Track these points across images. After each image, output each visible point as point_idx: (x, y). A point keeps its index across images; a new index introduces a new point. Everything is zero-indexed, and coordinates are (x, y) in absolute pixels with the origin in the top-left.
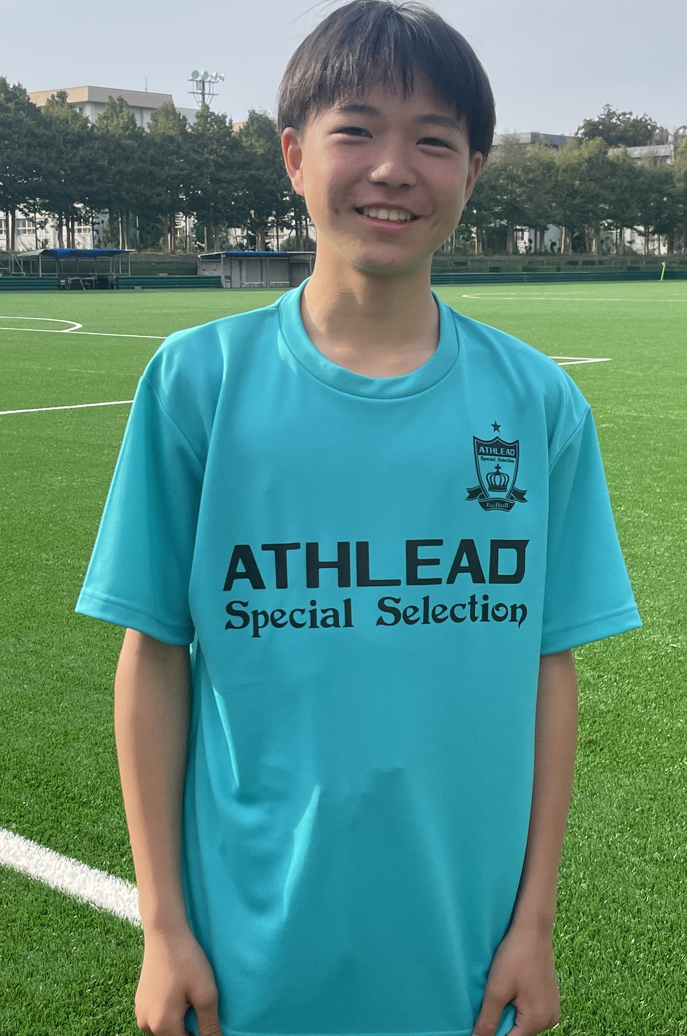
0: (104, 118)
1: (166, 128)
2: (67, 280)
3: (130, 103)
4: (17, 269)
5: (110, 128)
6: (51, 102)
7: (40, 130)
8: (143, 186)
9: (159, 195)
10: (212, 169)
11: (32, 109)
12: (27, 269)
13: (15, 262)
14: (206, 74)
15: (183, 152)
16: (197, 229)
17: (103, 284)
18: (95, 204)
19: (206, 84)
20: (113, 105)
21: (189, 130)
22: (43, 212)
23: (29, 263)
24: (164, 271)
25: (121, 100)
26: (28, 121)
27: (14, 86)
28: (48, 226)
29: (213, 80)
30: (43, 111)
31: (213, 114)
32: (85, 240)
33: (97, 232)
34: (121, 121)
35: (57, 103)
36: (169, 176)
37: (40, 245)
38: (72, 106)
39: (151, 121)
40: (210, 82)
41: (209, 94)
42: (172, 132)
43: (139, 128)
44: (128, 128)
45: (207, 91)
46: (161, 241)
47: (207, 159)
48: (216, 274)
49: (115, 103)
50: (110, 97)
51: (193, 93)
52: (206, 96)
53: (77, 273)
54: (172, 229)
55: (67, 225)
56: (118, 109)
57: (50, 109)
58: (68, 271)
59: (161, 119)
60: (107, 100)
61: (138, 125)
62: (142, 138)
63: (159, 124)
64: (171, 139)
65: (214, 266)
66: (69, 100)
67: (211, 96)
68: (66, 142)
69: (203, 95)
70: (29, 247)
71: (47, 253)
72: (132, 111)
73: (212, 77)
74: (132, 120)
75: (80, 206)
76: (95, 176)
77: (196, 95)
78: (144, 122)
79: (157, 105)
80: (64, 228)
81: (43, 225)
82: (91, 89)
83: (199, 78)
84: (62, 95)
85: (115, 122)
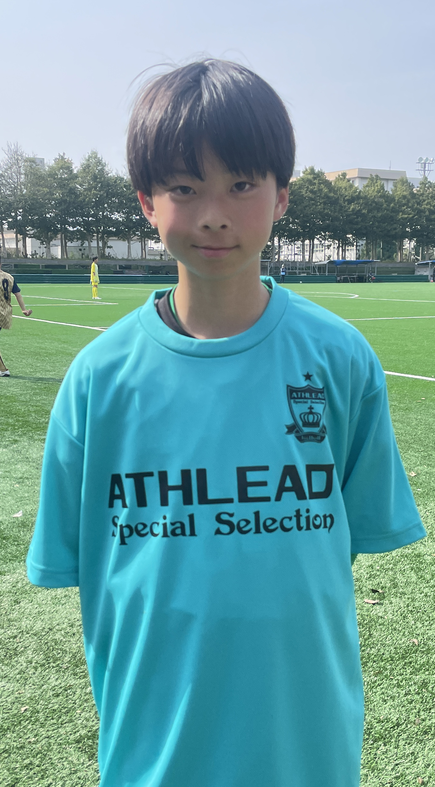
0: (367, 186)
1: (401, 191)
2: (341, 277)
3: (381, 177)
4: (315, 271)
5: (370, 192)
6: (338, 179)
7: (332, 195)
8: (386, 224)
9: (395, 229)
10: (427, 213)
11: (327, 183)
12: (319, 272)
13: (314, 267)
14: (427, 159)
15: (410, 205)
16: (416, 248)
17: (361, 279)
18: (358, 235)
19: (427, 165)
20: (372, 179)
21: (415, 192)
22: (329, 240)
23: (321, 268)
24: (395, 272)
25: (377, 176)
26: (326, 190)
27: (318, 171)
28: (332, 248)
29: (431, 162)
30: (333, 184)
31: (429, 182)
32: (351, 255)
33: (359, 250)
34: (376, 188)
35: (341, 179)
36: (402, 218)
37: (327, 258)
38: (349, 181)
39: (393, 188)
40: (429, 163)
41: (428, 170)
42: (405, 193)
43: (386, 191)
44: (380, 192)
45: (427, 169)
46: (394, 256)
47: (425, 208)
48: (425, 274)
49: (373, 178)
50: (371, 175)
51: (419, 170)
52: (426, 172)
53: (347, 273)
54: (401, 248)
55: (342, 247)
56: (375, 181)
57: (337, 183)
58: (342, 272)
59: (399, 186)
60: (369, 176)
61: (386, 190)
62: (388, 197)
63: (398, 189)
64: (404, 197)
65: (425, 269)
66: (347, 177)
67: (429, 172)
68: (345, 201)
69: (425, 171)
70: (320, 259)
71: (331, 262)
72: (383, 182)
73: (430, 161)
74: (382, 187)
75: (350, 236)
76: (360, 219)
77: (420, 171)
78: (389, 188)
79: (398, 178)
80: (341, 248)
81: (329, 247)
82: (360, 170)
83: (423, 162)
84: (344, 175)
85: (373, 188)
